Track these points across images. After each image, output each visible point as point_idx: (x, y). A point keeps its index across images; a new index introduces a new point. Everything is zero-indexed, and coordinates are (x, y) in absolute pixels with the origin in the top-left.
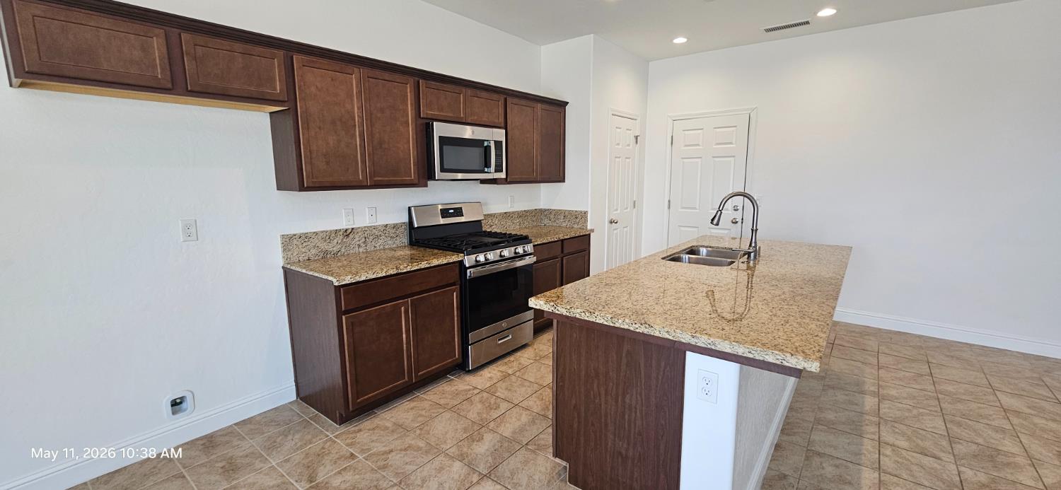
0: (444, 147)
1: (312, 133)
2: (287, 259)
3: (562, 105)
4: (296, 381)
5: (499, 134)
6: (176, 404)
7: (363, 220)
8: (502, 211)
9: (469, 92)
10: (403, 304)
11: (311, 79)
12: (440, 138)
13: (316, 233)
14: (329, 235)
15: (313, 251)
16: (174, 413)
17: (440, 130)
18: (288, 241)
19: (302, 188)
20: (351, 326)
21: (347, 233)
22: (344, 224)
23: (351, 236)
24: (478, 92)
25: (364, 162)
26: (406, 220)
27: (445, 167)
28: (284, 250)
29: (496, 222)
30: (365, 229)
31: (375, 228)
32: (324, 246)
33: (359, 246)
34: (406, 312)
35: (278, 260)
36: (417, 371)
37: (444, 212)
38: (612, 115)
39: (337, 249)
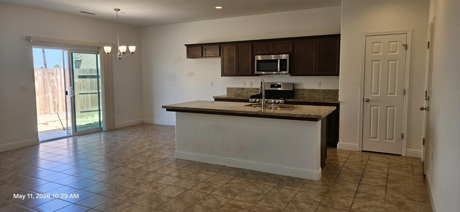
7: (248, 86)
9: (275, 43)
11: (225, 49)
12: (258, 61)
13: (234, 88)
14: (238, 89)
15: (233, 93)
17: (257, 58)
18: (228, 89)
21: (242, 89)
22: (242, 86)
23: (244, 90)
24: (279, 42)
25: (236, 69)
27: (259, 70)
29: (307, 93)
30: (247, 89)
31: (251, 88)
32: (236, 92)
33: (245, 93)
37: (273, 86)
38: (366, 36)
39: (239, 93)
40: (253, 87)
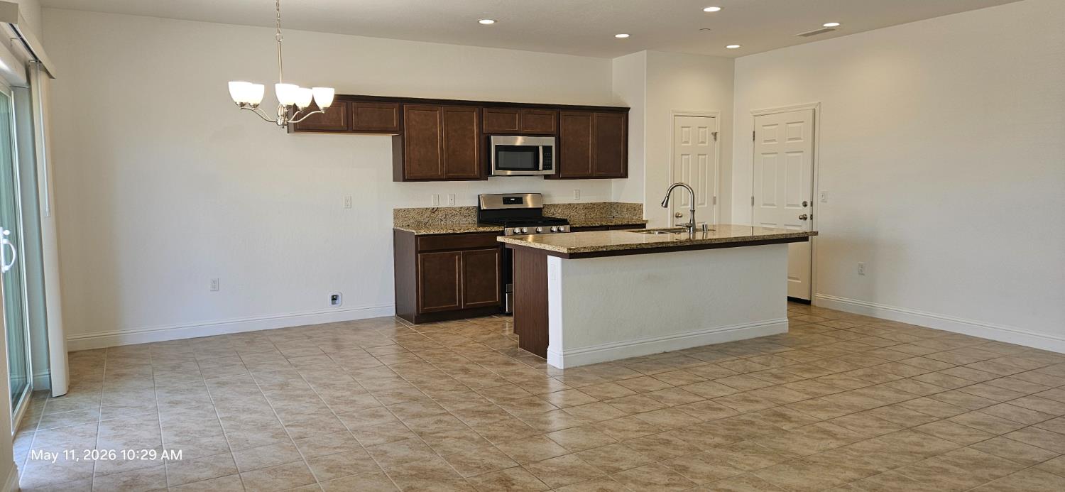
0: (500, 153)
1: (411, 148)
2: (396, 224)
3: (624, 111)
4: (396, 303)
5: (551, 141)
6: (334, 299)
7: (445, 203)
8: (566, 203)
9: (524, 111)
10: (458, 254)
11: (413, 116)
12: (497, 147)
13: (414, 209)
14: (421, 212)
15: (412, 221)
16: (333, 304)
17: (496, 141)
18: (397, 212)
19: (405, 180)
20: (423, 261)
21: (434, 211)
22: (432, 205)
23: (436, 213)
24: (532, 110)
25: (442, 164)
26: (477, 205)
27: (500, 166)
28: (395, 218)
29: (559, 211)
30: (445, 209)
31: (453, 209)
32: (419, 218)
33: (441, 220)
34: (459, 260)
35: (390, 225)
36: (466, 301)
37: (507, 200)
38: (675, 116)
39: (426, 221)
40: (458, 205)
